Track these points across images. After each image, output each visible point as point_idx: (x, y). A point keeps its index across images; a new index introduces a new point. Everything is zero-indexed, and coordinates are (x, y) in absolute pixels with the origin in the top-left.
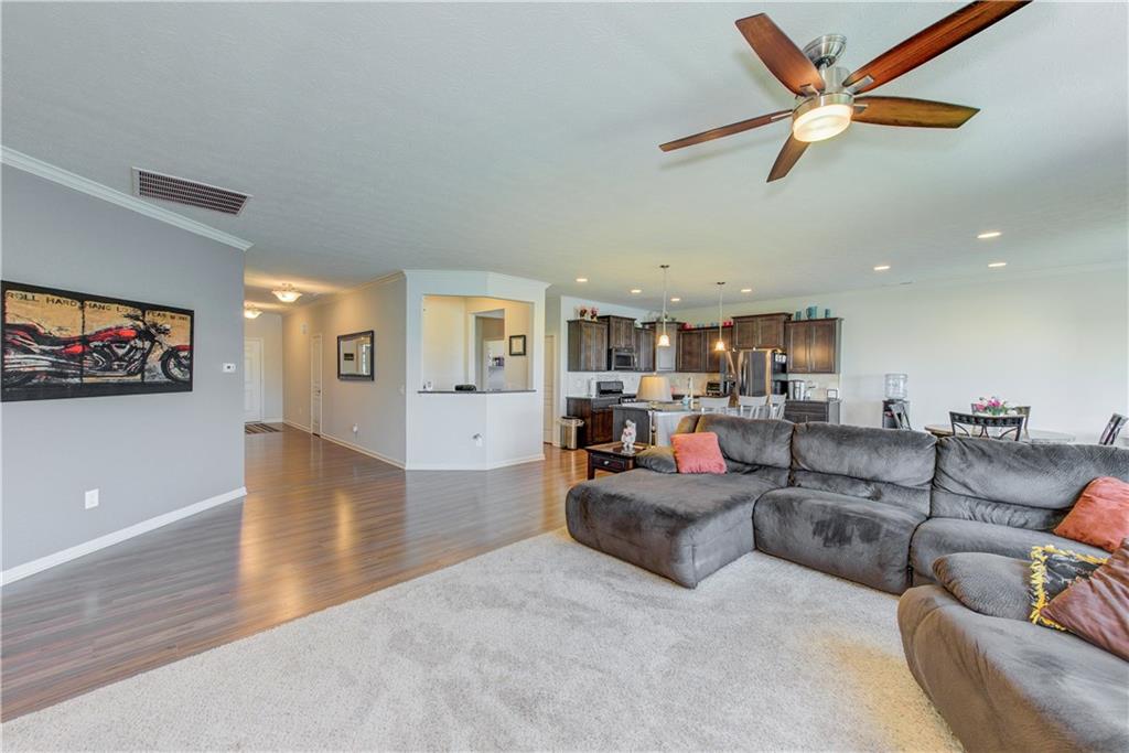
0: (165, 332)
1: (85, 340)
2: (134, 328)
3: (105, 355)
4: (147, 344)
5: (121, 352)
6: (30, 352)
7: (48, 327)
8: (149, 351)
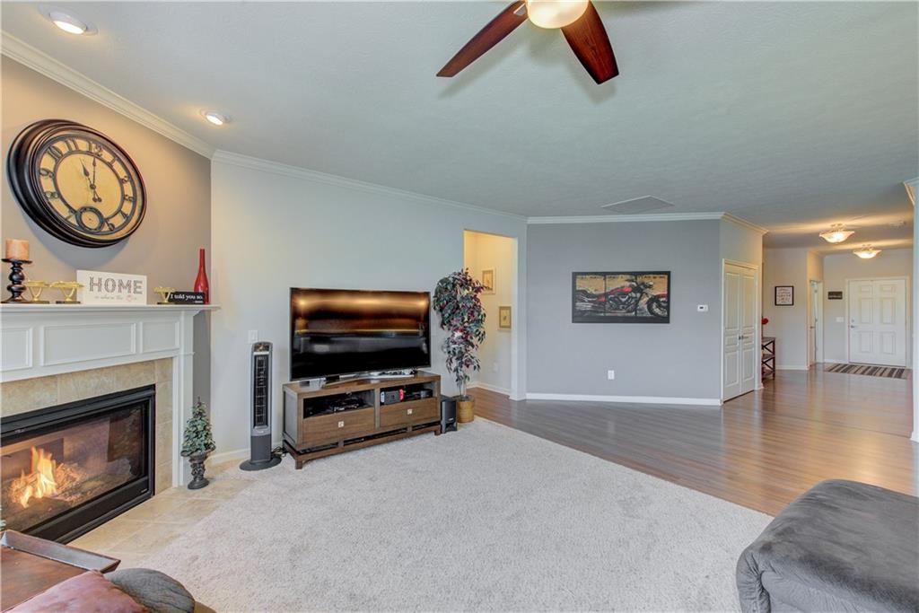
0: (650, 287)
1: (606, 295)
2: (630, 286)
3: (615, 301)
4: (638, 295)
5: (623, 300)
6: (584, 301)
7: (591, 290)
8: (640, 299)
